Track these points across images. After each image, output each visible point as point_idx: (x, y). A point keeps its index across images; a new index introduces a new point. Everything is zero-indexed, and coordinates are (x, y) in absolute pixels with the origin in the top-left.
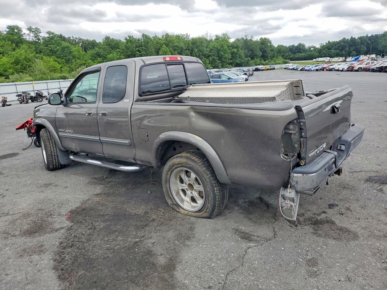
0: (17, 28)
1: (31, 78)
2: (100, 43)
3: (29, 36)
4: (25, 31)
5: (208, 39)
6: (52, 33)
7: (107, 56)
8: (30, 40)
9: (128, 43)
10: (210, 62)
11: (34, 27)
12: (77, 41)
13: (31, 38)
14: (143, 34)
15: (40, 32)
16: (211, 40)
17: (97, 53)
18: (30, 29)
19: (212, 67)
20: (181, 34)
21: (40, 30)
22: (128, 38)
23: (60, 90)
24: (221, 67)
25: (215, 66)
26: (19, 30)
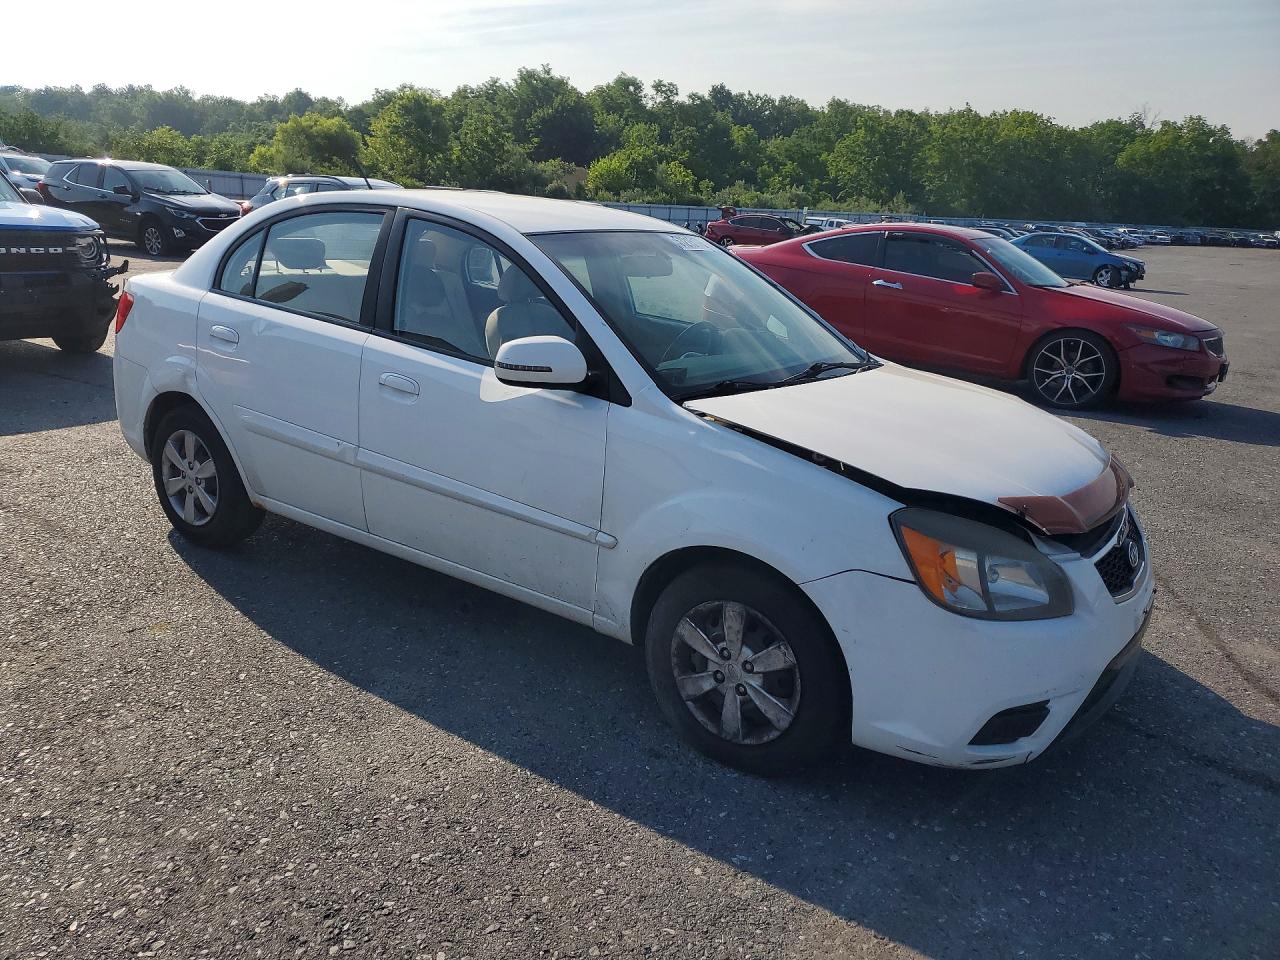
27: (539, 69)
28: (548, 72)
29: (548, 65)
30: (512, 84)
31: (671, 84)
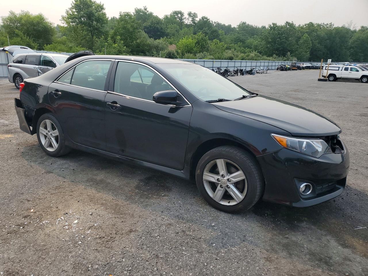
0: (180, 13)
1: (212, 57)
2: (234, 28)
3: (188, 21)
4: (186, 15)
5: (352, 29)
6: (206, 18)
7: (245, 41)
8: (188, 23)
9: (271, 30)
10: (350, 54)
11: (193, 13)
12: (215, 25)
13: (189, 22)
14: (287, 22)
15: (197, 17)
16: (355, 31)
17: (237, 37)
18: (190, 14)
19: (352, 60)
20: (324, 24)
21: (197, 15)
22: (272, 26)
23: (237, 69)
24: (363, 60)
25: (356, 59)
26: (182, 14)
27: (143, 9)
28: (146, 9)
29: (146, 6)
30: (132, 14)
31: (195, 13)
